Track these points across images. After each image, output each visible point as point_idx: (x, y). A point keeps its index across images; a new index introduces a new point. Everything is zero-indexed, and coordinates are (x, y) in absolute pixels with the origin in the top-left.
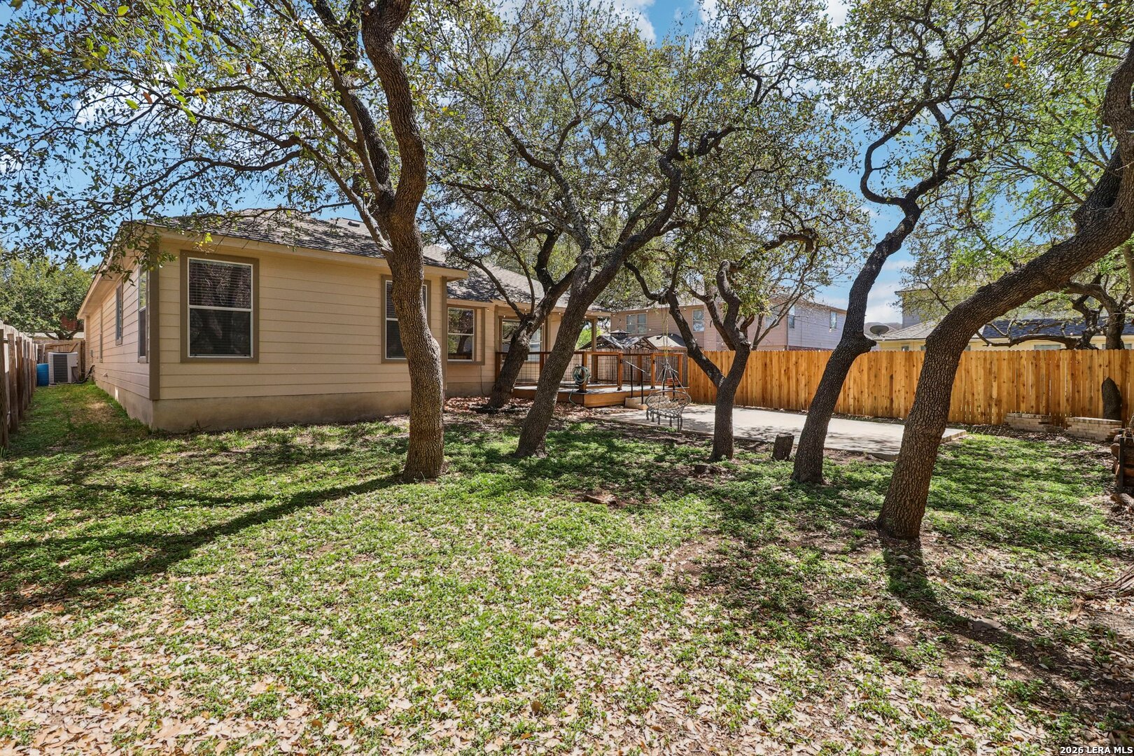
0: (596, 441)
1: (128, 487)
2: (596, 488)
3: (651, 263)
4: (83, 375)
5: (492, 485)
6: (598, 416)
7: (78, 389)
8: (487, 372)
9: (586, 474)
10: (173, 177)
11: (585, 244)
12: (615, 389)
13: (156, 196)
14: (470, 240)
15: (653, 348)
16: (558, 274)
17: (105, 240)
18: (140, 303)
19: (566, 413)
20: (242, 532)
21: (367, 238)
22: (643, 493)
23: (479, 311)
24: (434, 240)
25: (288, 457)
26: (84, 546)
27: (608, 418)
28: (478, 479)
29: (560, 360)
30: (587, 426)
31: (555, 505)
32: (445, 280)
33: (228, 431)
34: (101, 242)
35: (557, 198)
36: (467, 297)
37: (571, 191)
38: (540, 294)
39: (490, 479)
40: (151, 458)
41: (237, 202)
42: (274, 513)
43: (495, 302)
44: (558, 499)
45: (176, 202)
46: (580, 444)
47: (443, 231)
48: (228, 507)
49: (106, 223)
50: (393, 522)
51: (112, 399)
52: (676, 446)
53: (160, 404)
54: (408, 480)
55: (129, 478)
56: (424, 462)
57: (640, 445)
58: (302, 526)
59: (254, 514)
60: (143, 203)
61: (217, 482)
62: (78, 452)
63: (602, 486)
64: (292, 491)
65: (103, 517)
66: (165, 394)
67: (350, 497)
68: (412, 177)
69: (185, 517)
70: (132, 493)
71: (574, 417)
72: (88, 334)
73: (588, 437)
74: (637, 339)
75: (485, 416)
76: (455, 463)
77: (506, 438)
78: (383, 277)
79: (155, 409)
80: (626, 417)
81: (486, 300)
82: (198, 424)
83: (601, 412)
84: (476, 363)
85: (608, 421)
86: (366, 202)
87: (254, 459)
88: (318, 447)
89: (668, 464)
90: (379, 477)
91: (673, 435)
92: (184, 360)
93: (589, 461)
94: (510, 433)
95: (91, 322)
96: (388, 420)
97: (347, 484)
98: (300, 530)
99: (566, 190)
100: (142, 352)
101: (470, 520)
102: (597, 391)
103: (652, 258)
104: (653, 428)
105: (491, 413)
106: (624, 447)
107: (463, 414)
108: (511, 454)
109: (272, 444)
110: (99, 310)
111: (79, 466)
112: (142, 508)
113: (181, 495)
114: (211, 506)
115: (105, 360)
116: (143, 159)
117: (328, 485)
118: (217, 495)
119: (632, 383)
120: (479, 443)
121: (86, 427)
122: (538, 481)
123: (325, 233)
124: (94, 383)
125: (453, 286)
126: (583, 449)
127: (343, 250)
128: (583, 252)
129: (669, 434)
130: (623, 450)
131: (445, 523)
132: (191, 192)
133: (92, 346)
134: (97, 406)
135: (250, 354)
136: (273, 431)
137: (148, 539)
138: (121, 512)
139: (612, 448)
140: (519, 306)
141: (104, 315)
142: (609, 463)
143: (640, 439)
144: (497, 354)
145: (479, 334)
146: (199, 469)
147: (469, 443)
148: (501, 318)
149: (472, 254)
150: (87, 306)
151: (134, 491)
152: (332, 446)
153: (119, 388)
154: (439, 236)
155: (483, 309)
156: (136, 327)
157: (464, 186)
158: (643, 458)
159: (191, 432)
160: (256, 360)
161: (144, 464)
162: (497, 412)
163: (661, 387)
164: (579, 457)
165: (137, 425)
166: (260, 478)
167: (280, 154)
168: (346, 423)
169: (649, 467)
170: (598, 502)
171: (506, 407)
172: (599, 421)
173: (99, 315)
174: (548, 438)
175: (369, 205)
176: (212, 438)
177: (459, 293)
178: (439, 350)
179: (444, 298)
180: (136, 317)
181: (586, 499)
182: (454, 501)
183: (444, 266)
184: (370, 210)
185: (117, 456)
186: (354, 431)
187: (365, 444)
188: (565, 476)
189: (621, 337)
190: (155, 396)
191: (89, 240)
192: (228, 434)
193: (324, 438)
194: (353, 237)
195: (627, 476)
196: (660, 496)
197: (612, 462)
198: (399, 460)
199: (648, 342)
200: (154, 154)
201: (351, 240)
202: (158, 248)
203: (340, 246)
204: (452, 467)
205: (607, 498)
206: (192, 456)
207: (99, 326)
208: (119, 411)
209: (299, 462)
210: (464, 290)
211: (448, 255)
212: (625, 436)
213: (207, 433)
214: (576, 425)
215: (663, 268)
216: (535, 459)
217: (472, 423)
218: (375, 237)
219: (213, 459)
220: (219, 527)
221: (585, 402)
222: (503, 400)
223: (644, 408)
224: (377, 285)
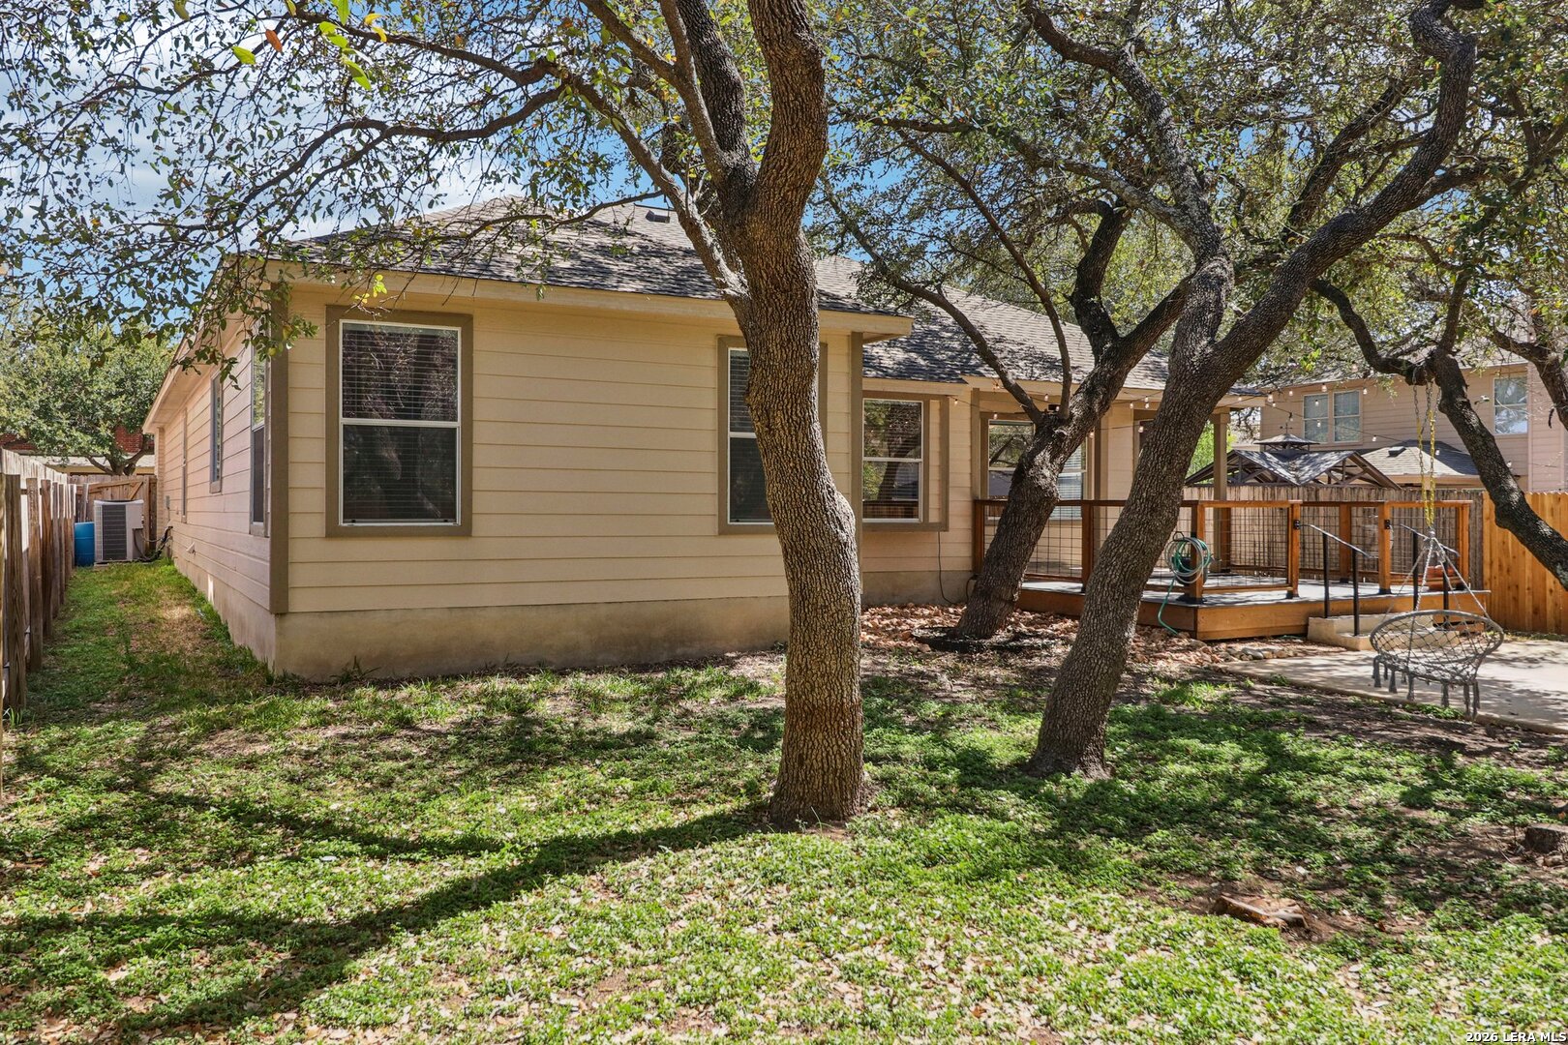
0: (1237, 738)
1: (232, 805)
2: (1244, 875)
3: (1377, 269)
4: (152, 545)
5: (979, 849)
6: (1236, 664)
7: (145, 574)
8: (954, 549)
9: (1214, 831)
10: (315, 166)
11: (1206, 245)
12: (1280, 595)
13: (283, 206)
14: (913, 241)
15: (1380, 482)
16: (1127, 308)
17: (191, 298)
18: (255, 414)
19: (1152, 655)
20: (444, 925)
21: (687, 253)
22: (1375, 898)
23: (935, 405)
24: (832, 244)
25: (530, 747)
26: (152, 936)
27: (1262, 672)
28: (942, 831)
29: (1141, 538)
30: (1207, 693)
31: (1141, 918)
32: (857, 339)
33: (413, 680)
34: (183, 303)
35: (1131, 128)
36: (907, 371)
37: (1167, 113)
38: (1084, 359)
39: (971, 830)
40: (271, 739)
41: (430, 205)
42: (506, 884)
43: (973, 382)
44: (1146, 899)
45: (319, 214)
46: (1195, 745)
47: (852, 227)
48: (414, 862)
49: (194, 266)
50: (752, 930)
51: (203, 599)
52: (1460, 760)
53: (291, 622)
54: (785, 825)
55: (233, 782)
56: (818, 782)
57: (1357, 754)
58: (561, 922)
59: (464, 885)
60: (260, 223)
61: (394, 801)
62: (143, 718)
63: (1261, 869)
64: (539, 831)
65: (187, 870)
66: (299, 602)
67: (659, 856)
68: (796, 133)
69: (334, 883)
70: (239, 819)
71: (1173, 664)
72: (161, 463)
73: (1216, 724)
74: (1333, 459)
75: (949, 659)
76: (886, 781)
77: (1002, 718)
78: (723, 341)
79: (281, 633)
80: (1311, 668)
81: (951, 376)
82: (357, 664)
83: (1242, 655)
84: (926, 527)
85: (1262, 680)
86: (692, 187)
87: (461, 750)
88: (589, 724)
89: (1443, 816)
90: (718, 808)
91: (1449, 727)
92: (332, 533)
93: (1222, 795)
94: (1016, 708)
95: (168, 439)
96: (731, 664)
97: (650, 823)
98: (557, 931)
99: (1155, 112)
100: (257, 515)
101: (930, 942)
102: (1229, 598)
103: (1380, 258)
104: (1388, 703)
105: (964, 650)
106: (1313, 758)
107: (902, 652)
108: (1020, 765)
109: (497, 714)
110: (181, 418)
111: (144, 752)
112: (255, 853)
113: (326, 828)
114: (382, 858)
115: (190, 518)
116: (260, 131)
117: (614, 820)
118: (394, 831)
119: (1326, 576)
120: (940, 727)
121: (157, 661)
122: (1089, 843)
123: (602, 250)
124: (171, 563)
125: (877, 350)
126: (1202, 758)
127: (638, 285)
128: (1199, 265)
129: (1438, 725)
130: (1308, 766)
131: (871, 944)
132: (346, 190)
133: (168, 486)
134: (177, 613)
135: (453, 517)
136: (498, 684)
137: (266, 928)
138: (217, 860)
139: (1280, 759)
140: (1029, 389)
141: (190, 429)
142: (1275, 803)
143: (1356, 734)
144: (978, 507)
145: (935, 460)
146: (357, 766)
147: (915, 729)
148: (985, 419)
149: (917, 273)
150: (160, 409)
151: (244, 814)
152: (618, 723)
153: (215, 578)
154: (843, 235)
155: (944, 399)
156: (246, 461)
157: (905, 123)
158: (1371, 794)
159: (343, 681)
160: (466, 531)
161: (259, 749)
162: (980, 649)
163: (1408, 590)
164: (1191, 781)
165: (249, 662)
166: (475, 795)
167: (515, 98)
168: (643, 668)
169: (1384, 821)
170: (1254, 919)
171: (1001, 636)
172: (1239, 677)
173: (181, 428)
174: (1111, 722)
175: (698, 194)
176: (382, 695)
177: (887, 362)
178: (853, 520)
179: (856, 378)
180: (246, 440)
181: (1222, 908)
182: (889, 886)
183: (856, 309)
184: (699, 204)
185: (211, 728)
186: (661, 689)
187: (684, 720)
188: (1159, 836)
189: (1290, 452)
190: (280, 607)
191: (163, 301)
192: (412, 688)
193: (597, 702)
194: (658, 254)
195: (1326, 845)
196: (1428, 912)
197: (1283, 803)
198: (760, 769)
199: (1364, 465)
200: (278, 118)
201: (655, 262)
202: (286, 310)
203: (633, 278)
204: (881, 796)
205: (1276, 907)
206: (345, 737)
207: (180, 450)
208: (214, 627)
209: (552, 761)
210: (901, 355)
211: (863, 281)
212: (1313, 726)
213: (373, 684)
214: (1180, 688)
215: (1411, 277)
216: (1080, 781)
217: (920, 674)
218: (712, 265)
219: (384, 745)
220: (398, 912)
221: (1201, 627)
222: (994, 619)
223: (1361, 646)
224: (710, 358)
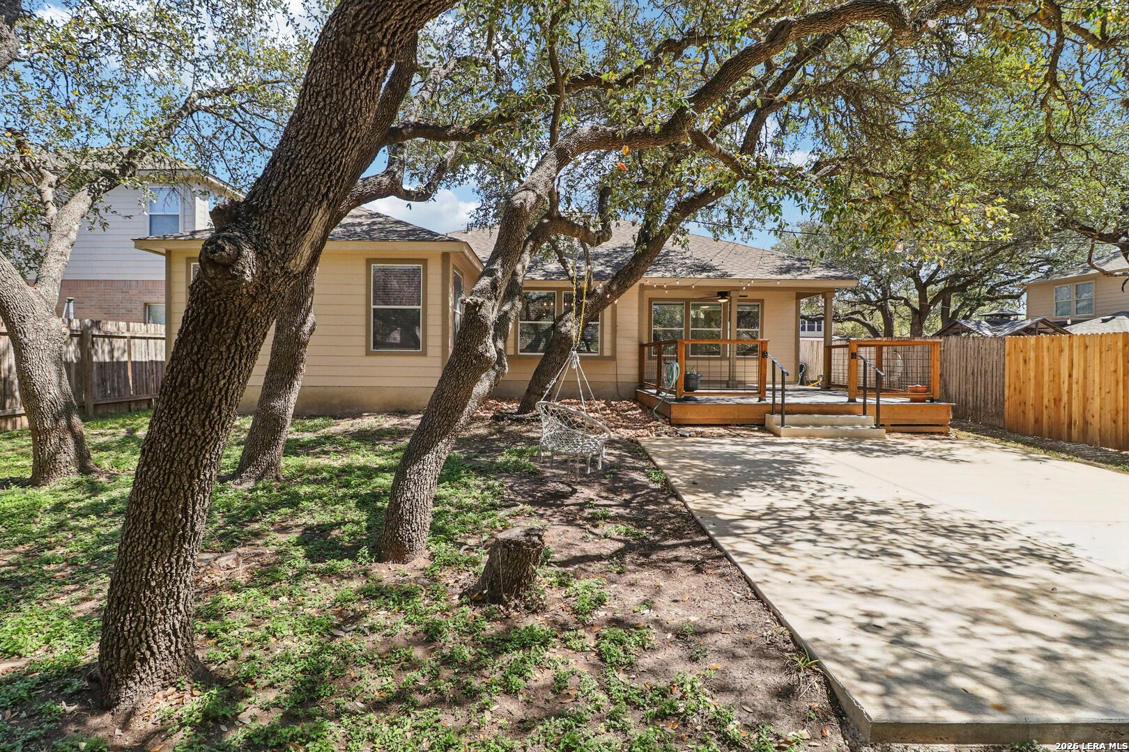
8: (626, 370)
32: (447, 257)
78: (369, 261)
144: (642, 348)
145: (608, 323)
148: (651, 300)
202: (170, 261)
221: (673, 416)
222: (530, 404)
223: (782, 434)
224: (363, 270)
